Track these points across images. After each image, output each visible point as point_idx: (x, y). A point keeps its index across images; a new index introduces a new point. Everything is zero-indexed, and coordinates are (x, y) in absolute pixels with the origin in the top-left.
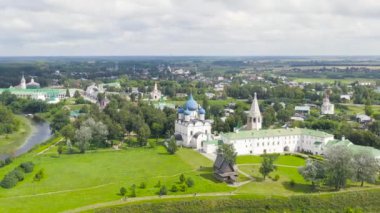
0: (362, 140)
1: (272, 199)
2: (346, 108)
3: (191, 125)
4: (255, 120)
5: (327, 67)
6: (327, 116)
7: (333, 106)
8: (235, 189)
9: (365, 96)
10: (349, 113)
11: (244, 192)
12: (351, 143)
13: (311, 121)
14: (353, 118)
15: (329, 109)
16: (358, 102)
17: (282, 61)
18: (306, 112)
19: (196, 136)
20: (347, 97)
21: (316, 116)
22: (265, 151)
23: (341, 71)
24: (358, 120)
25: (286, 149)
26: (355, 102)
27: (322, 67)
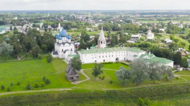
0: (162, 54)
1: (94, 92)
2: (161, 36)
3: (62, 45)
4: (102, 42)
5: (158, 15)
6: (149, 40)
7: (153, 35)
8: (74, 85)
9: (173, 29)
10: (162, 38)
11: (79, 88)
12: (154, 56)
13: (139, 43)
14: (163, 41)
15: (151, 36)
16: (168, 32)
17: (137, 12)
18: (138, 38)
19: (65, 52)
20: (163, 30)
21: (143, 40)
22: (104, 60)
23: (165, 17)
24: (165, 42)
25: (117, 59)
26: (167, 33)
27: (155, 15)
